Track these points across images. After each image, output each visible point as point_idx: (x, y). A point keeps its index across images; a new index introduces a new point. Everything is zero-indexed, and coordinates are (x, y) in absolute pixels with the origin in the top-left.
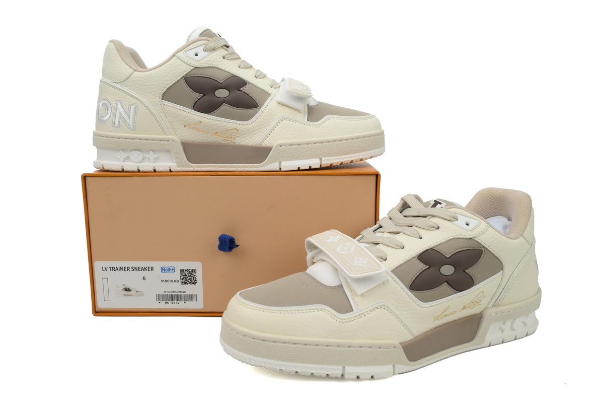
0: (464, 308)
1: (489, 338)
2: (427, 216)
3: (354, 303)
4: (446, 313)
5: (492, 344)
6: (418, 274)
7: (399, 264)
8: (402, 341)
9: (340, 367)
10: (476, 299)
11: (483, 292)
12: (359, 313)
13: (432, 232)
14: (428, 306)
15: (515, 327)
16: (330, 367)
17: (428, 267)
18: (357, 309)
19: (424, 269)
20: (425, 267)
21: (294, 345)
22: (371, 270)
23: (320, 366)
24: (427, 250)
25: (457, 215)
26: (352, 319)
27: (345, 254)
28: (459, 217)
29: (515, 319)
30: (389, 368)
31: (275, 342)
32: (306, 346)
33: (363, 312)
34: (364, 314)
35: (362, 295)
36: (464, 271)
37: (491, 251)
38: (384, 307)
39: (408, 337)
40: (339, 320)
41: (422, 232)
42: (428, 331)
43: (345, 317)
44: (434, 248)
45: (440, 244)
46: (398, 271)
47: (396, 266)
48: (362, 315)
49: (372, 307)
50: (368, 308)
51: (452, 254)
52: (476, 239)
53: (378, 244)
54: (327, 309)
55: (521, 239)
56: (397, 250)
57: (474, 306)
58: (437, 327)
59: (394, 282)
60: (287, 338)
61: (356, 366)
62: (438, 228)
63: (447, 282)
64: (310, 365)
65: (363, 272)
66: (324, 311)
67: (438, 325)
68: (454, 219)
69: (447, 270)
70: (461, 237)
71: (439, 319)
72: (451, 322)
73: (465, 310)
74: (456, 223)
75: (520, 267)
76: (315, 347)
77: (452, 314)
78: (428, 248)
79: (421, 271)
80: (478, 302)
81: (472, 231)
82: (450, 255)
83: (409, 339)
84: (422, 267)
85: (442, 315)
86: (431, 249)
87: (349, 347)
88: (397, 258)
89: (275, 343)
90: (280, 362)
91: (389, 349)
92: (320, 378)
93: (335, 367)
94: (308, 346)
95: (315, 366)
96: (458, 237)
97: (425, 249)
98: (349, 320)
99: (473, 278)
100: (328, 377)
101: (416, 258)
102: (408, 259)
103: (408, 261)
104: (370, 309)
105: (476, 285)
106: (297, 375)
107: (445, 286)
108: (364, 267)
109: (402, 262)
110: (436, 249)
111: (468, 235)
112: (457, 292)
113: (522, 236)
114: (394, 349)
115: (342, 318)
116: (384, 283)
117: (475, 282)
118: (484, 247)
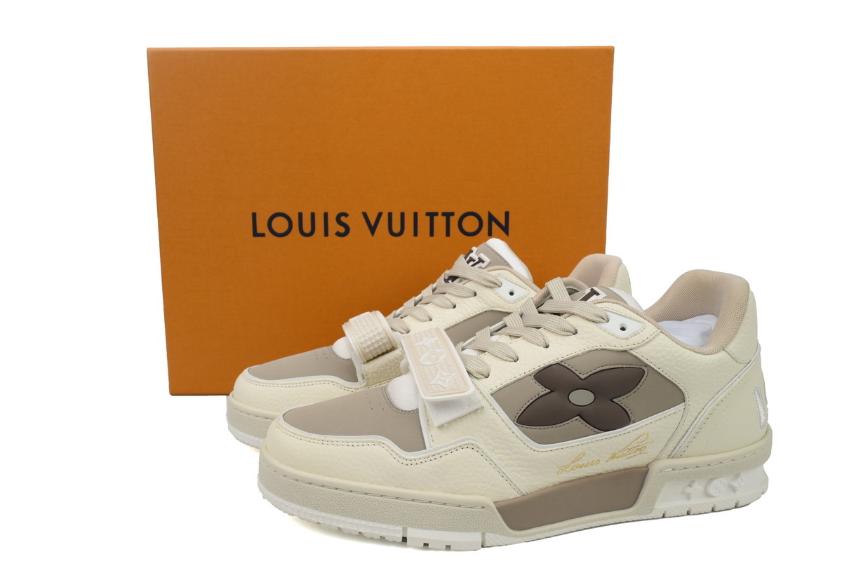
0: (613, 456)
1: (660, 507)
2: (563, 314)
3: (428, 437)
4: (580, 463)
5: (667, 515)
6: (531, 401)
7: (505, 384)
8: (498, 499)
9: (400, 528)
10: (635, 444)
11: (647, 434)
12: (433, 453)
13: (565, 338)
14: (546, 450)
15: (712, 490)
16: (384, 526)
17: (549, 391)
18: (431, 447)
19: (542, 394)
20: (544, 391)
21: (335, 491)
22: (453, 392)
23: (370, 524)
24: (551, 365)
25: (609, 314)
26: (421, 460)
27: (429, 365)
28: (611, 316)
29: (711, 480)
30: (477, 537)
31: (311, 484)
32: (351, 494)
33: (438, 451)
34: (440, 455)
35: (441, 427)
36: (611, 400)
37: (660, 371)
38: (473, 447)
39: (510, 494)
40: (401, 460)
41: (550, 338)
42: (548, 487)
43: (412, 457)
44: (563, 364)
45: (572, 358)
46: (500, 396)
47: (500, 386)
48: (436, 457)
49: (454, 446)
50: (447, 446)
51: (591, 373)
52: (633, 352)
53: (484, 352)
54: (387, 443)
55: (723, 354)
56: (507, 363)
57: (633, 454)
58: (566, 482)
59: (492, 411)
60: (327, 479)
61: (423, 528)
62: (576, 333)
63: (579, 415)
64: (357, 521)
65: (440, 393)
66: (383, 445)
67: (567, 479)
68: (601, 320)
69: (582, 398)
70: (608, 347)
71: (567, 470)
72: (593, 476)
73: (615, 460)
74: (605, 325)
75: (720, 398)
76: (363, 496)
77: (592, 465)
78: (552, 362)
79: (537, 397)
80: (640, 450)
81: (627, 339)
82: (586, 376)
83: (511, 497)
84: (541, 390)
85: (573, 465)
86: (558, 364)
87: (413, 500)
88: (503, 374)
89: (310, 486)
90: (316, 512)
91: (473, 509)
92: (371, 539)
93: (391, 527)
94: (354, 494)
95: (363, 522)
96: (604, 347)
97: (547, 364)
98: (416, 462)
99: (629, 412)
100: (382, 540)
101: (532, 376)
102: (519, 377)
103: (519, 380)
104: (449, 447)
105: (633, 422)
106: (340, 532)
107: (576, 422)
108: (446, 386)
109: (509, 382)
110: (566, 365)
111: (620, 345)
112: (599, 431)
113: (724, 350)
114: (482, 510)
115: (407, 457)
116: (475, 411)
117: (632, 419)
118: (646, 365)
